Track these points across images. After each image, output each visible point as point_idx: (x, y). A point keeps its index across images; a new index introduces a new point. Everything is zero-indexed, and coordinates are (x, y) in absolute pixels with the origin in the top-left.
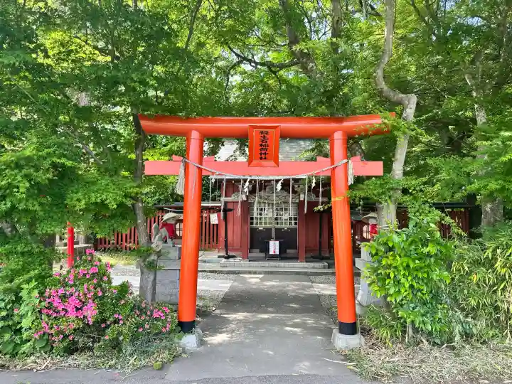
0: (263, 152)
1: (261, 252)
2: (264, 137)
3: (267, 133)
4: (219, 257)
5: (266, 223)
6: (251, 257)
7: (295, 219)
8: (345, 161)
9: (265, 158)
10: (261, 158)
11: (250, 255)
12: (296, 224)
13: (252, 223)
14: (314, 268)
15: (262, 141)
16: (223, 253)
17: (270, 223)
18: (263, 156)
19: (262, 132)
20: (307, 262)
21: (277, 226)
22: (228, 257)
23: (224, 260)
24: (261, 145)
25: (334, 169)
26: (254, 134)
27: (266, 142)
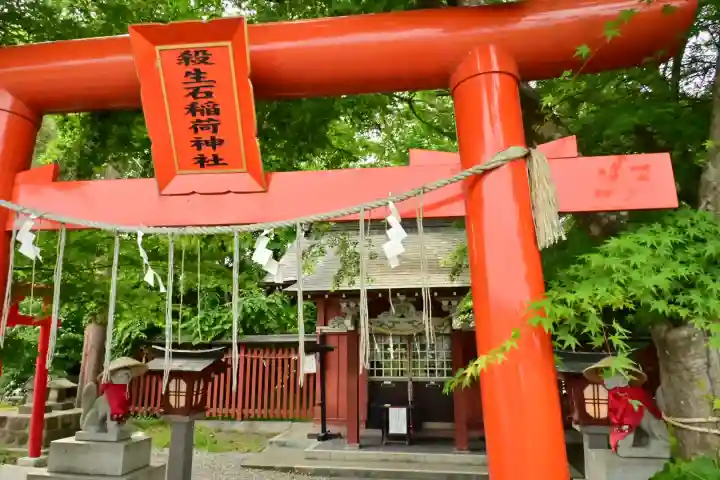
0: (205, 135)
2: (198, 75)
3: (204, 57)
4: (310, 436)
5: (395, 373)
8: (518, 151)
9: (216, 160)
10: (202, 162)
12: (449, 374)
13: (372, 373)
15: (194, 94)
16: (318, 430)
17: (404, 372)
18: (208, 152)
19: (185, 57)
20: (471, 451)
21: (415, 378)
22: (326, 437)
23: (316, 443)
24: (192, 109)
26: (158, 64)
27: (209, 94)
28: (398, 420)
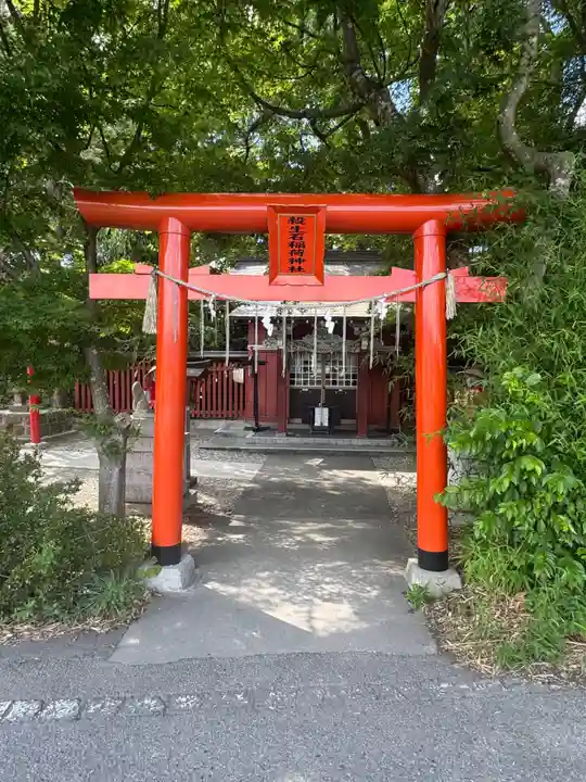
0: (296, 257)
1: (303, 422)
2: (297, 229)
3: (302, 221)
4: (247, 429)
5: (312, 383)
6: (290, 430)
7: (354, 376)
8: (442, 275)
9: (300, 269)
10: (292, 269)
11: (289, 427)
12: (354, 383)
13: (292, 383)
14: (378, 446)
15: (294, 237)
16: (252, 424)
17: (319, 382)
18: (296, 265)
19: (292, 220)
20: (369, 437)
21: (327, 387)
22: (259, 429)
23: (251, 433)
24: (292, 245)
25: (421, 289)
26: (278, 222)
27: (301, 238)
28: (321, 416)
